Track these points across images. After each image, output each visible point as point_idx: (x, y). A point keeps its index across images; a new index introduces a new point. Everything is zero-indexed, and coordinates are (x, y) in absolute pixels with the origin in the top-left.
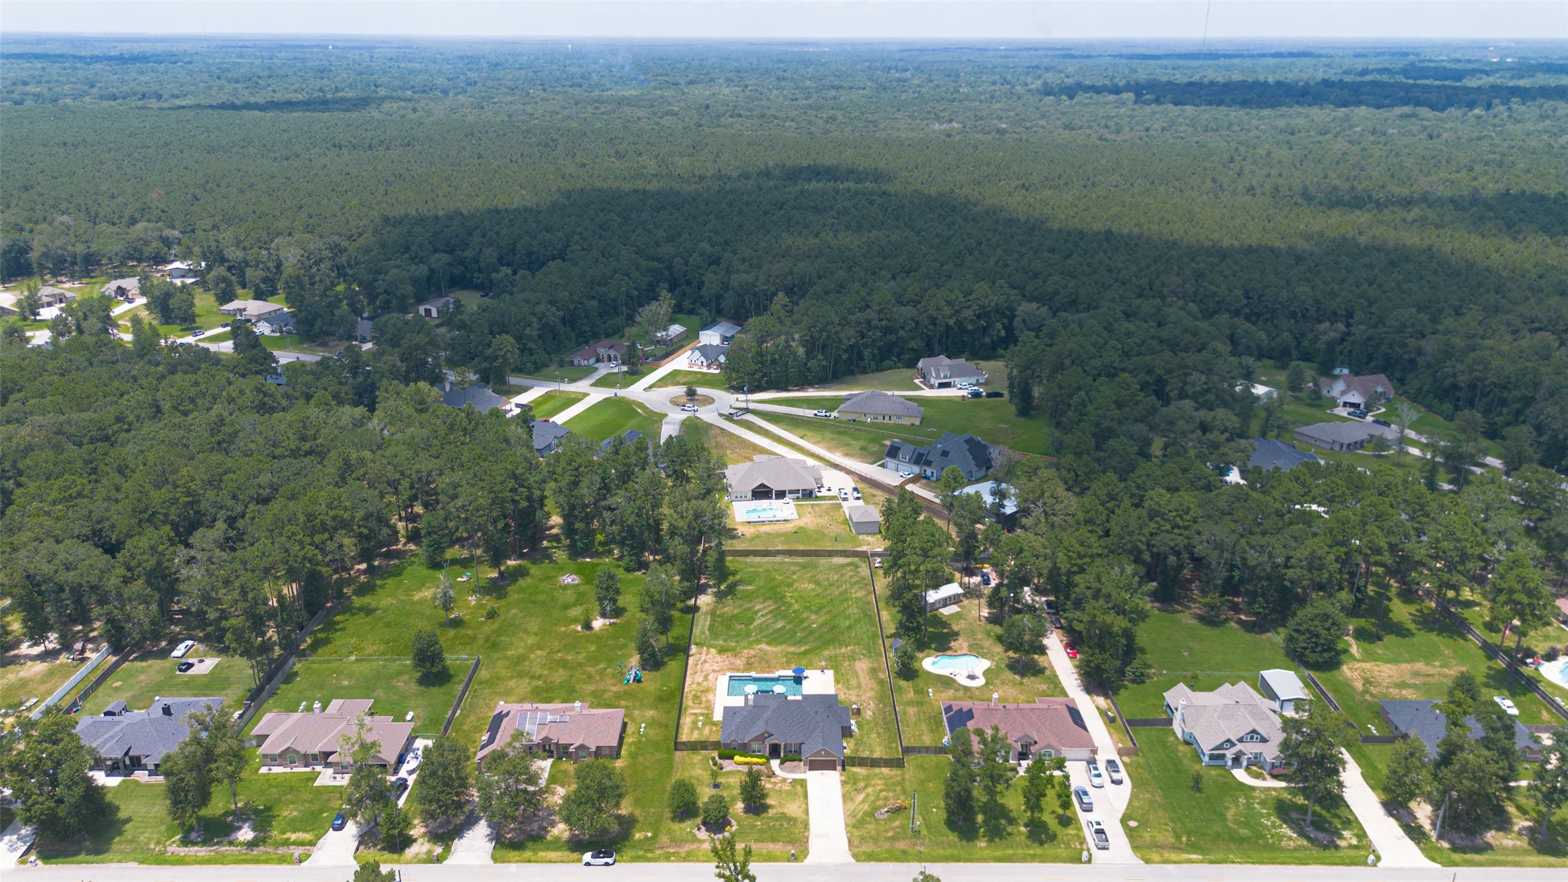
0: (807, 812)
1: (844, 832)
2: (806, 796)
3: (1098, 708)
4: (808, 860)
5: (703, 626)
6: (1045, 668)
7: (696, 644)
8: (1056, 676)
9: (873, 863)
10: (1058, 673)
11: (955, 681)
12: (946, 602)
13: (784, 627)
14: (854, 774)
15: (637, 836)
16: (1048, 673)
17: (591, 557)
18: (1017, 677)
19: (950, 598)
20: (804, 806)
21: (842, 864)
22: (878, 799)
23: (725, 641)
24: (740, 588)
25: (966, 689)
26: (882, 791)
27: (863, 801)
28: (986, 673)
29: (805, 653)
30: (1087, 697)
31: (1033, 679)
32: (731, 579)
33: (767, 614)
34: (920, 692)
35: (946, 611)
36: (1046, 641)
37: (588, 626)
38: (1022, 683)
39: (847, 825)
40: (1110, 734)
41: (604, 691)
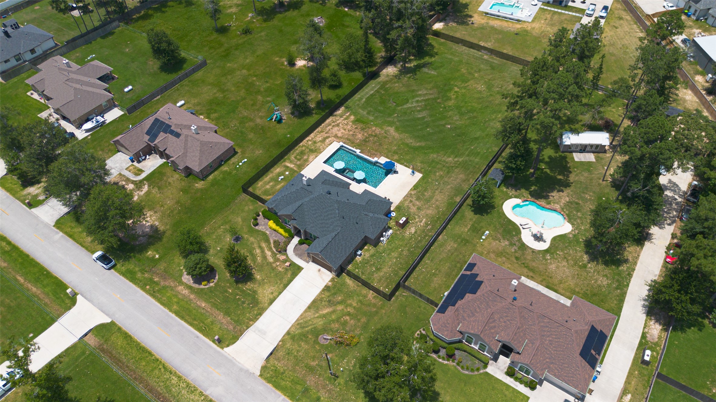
0: (272, 302)
1: (280, 338)
2: (286, 286)
3: (644, 336)
4: (229, 350)
5: (367, 93)
6: (626, 261)
7: (346, 108)
8: (630, 275)
9: (270, 386)
10: (635, 274)
11: (520, 233)
12: (583, 149)
13: (424, 118)
14: (344, 284)
15: (150, 253)
16: (624, 268)
17: (350, 8)
18: (586, 258)
19: (592, 146)
20: (275, 294)
21: (247, 371)
22: (338, 320)
23: (368, 113)
24: (425, 70)
25: (523, 246)
26: (349, 314)
27: (324, 316)
28: (558, 240)
29: (416, 149)
30: (644, 317)
31: (601, 267)
32: (427, 59)
33: (421, 101)
34: (477, 231)
35: (578, 157)
36: (654, 230)
37: (292, 64)
38: (585, 266)
39: (288, 333)
40: (630, 374)
41: (251, 120)
